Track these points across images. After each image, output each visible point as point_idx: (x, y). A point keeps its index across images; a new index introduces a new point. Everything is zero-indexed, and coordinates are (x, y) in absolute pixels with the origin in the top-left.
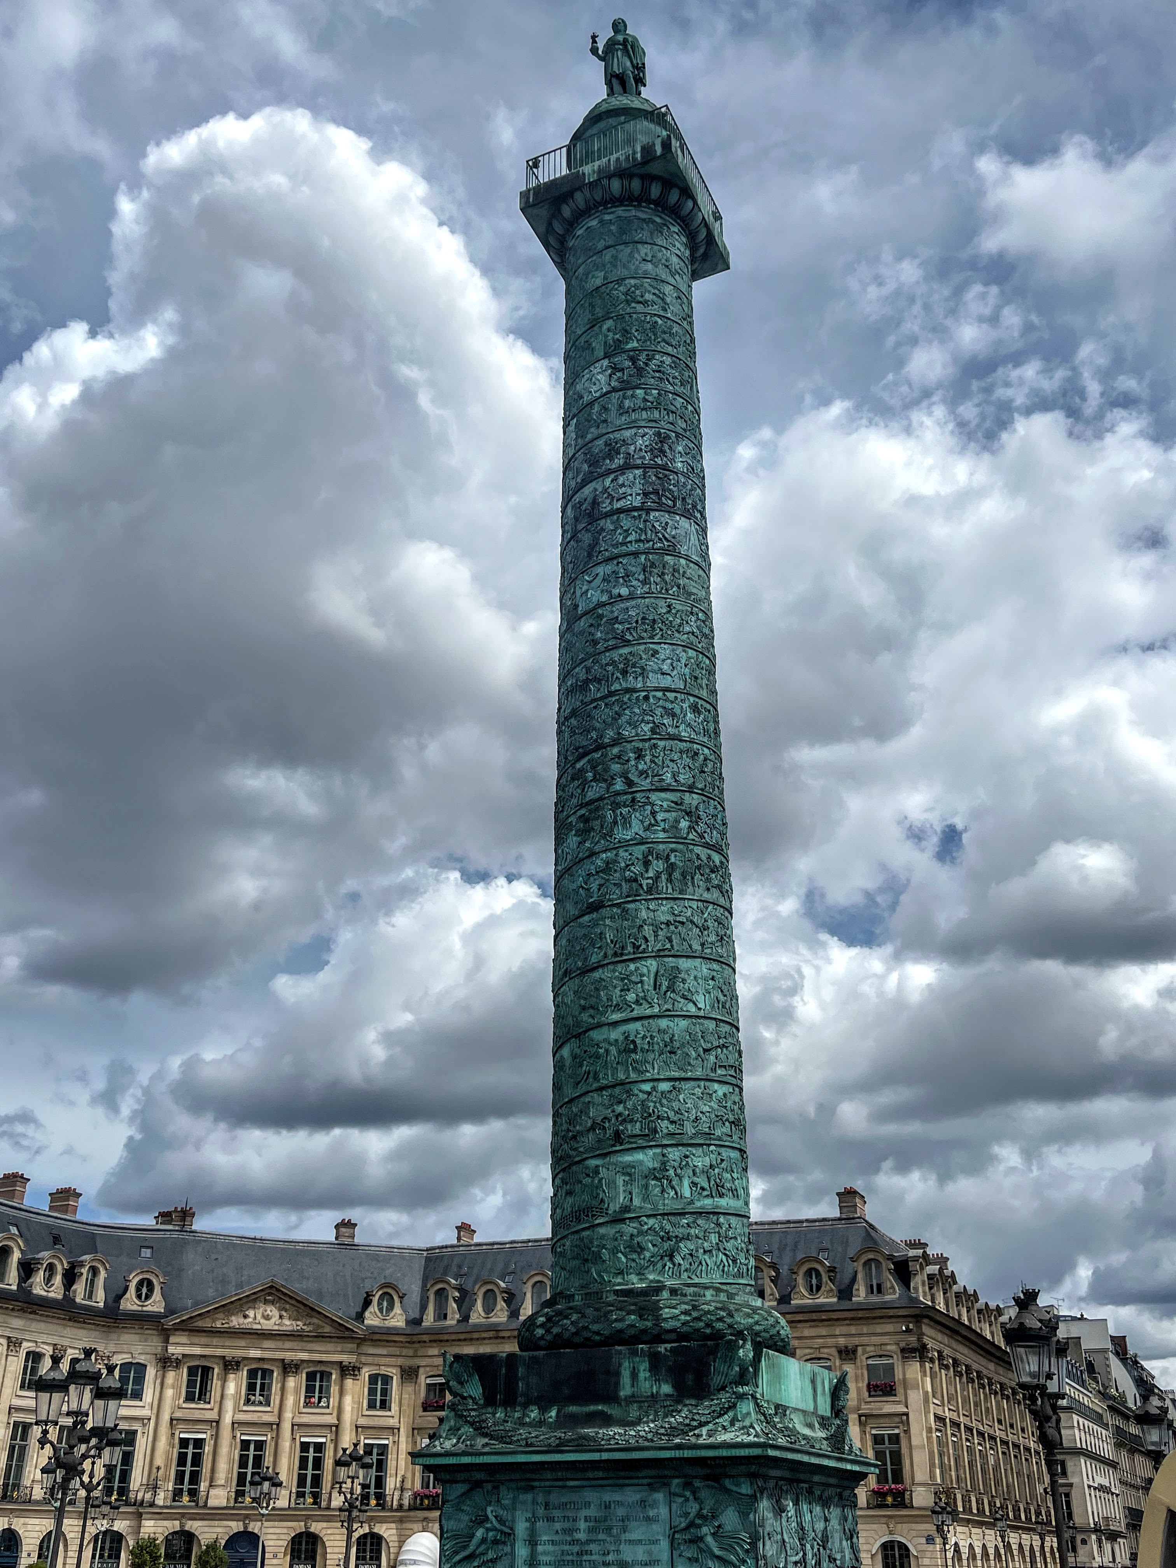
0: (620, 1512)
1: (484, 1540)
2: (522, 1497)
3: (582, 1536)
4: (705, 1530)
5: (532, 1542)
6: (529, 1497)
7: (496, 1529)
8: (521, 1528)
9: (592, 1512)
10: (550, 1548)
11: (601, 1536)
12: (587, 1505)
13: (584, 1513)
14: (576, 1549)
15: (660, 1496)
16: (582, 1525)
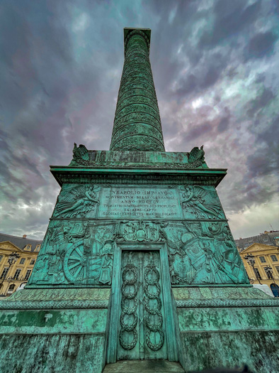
0: (154, 195)
1: (82, 204)
2: (105, 189)
3: (136, 204)
4: (197, 202)
5: (109, 206)
6: (109, 189)
7: (90, 200)
8: (104, 200)
9: (141, 195)
10: (118, 208)
11: (146, 204)
12: (139, 193)
13: (137, 195)
14: (132, 208)
15: (173, 190)
16: (136, 200)
